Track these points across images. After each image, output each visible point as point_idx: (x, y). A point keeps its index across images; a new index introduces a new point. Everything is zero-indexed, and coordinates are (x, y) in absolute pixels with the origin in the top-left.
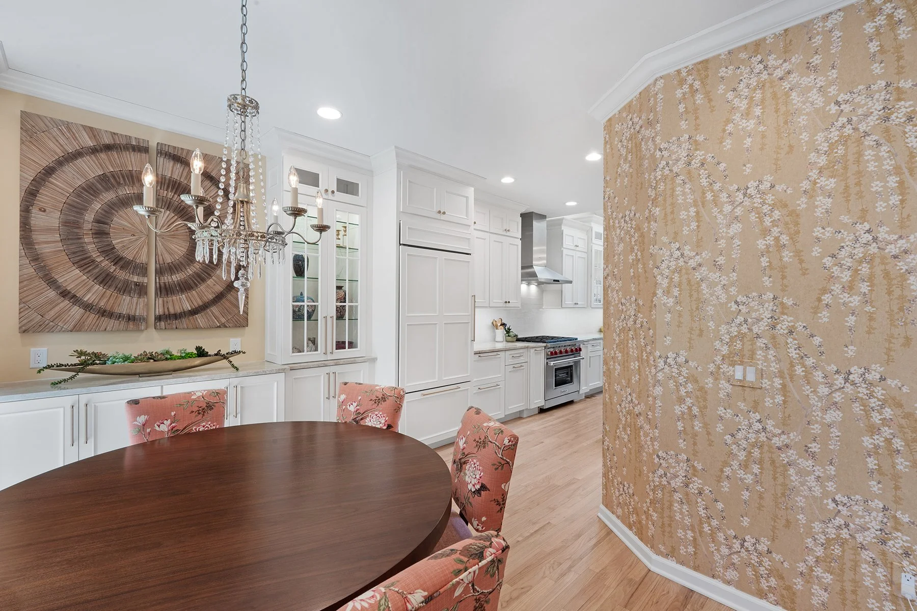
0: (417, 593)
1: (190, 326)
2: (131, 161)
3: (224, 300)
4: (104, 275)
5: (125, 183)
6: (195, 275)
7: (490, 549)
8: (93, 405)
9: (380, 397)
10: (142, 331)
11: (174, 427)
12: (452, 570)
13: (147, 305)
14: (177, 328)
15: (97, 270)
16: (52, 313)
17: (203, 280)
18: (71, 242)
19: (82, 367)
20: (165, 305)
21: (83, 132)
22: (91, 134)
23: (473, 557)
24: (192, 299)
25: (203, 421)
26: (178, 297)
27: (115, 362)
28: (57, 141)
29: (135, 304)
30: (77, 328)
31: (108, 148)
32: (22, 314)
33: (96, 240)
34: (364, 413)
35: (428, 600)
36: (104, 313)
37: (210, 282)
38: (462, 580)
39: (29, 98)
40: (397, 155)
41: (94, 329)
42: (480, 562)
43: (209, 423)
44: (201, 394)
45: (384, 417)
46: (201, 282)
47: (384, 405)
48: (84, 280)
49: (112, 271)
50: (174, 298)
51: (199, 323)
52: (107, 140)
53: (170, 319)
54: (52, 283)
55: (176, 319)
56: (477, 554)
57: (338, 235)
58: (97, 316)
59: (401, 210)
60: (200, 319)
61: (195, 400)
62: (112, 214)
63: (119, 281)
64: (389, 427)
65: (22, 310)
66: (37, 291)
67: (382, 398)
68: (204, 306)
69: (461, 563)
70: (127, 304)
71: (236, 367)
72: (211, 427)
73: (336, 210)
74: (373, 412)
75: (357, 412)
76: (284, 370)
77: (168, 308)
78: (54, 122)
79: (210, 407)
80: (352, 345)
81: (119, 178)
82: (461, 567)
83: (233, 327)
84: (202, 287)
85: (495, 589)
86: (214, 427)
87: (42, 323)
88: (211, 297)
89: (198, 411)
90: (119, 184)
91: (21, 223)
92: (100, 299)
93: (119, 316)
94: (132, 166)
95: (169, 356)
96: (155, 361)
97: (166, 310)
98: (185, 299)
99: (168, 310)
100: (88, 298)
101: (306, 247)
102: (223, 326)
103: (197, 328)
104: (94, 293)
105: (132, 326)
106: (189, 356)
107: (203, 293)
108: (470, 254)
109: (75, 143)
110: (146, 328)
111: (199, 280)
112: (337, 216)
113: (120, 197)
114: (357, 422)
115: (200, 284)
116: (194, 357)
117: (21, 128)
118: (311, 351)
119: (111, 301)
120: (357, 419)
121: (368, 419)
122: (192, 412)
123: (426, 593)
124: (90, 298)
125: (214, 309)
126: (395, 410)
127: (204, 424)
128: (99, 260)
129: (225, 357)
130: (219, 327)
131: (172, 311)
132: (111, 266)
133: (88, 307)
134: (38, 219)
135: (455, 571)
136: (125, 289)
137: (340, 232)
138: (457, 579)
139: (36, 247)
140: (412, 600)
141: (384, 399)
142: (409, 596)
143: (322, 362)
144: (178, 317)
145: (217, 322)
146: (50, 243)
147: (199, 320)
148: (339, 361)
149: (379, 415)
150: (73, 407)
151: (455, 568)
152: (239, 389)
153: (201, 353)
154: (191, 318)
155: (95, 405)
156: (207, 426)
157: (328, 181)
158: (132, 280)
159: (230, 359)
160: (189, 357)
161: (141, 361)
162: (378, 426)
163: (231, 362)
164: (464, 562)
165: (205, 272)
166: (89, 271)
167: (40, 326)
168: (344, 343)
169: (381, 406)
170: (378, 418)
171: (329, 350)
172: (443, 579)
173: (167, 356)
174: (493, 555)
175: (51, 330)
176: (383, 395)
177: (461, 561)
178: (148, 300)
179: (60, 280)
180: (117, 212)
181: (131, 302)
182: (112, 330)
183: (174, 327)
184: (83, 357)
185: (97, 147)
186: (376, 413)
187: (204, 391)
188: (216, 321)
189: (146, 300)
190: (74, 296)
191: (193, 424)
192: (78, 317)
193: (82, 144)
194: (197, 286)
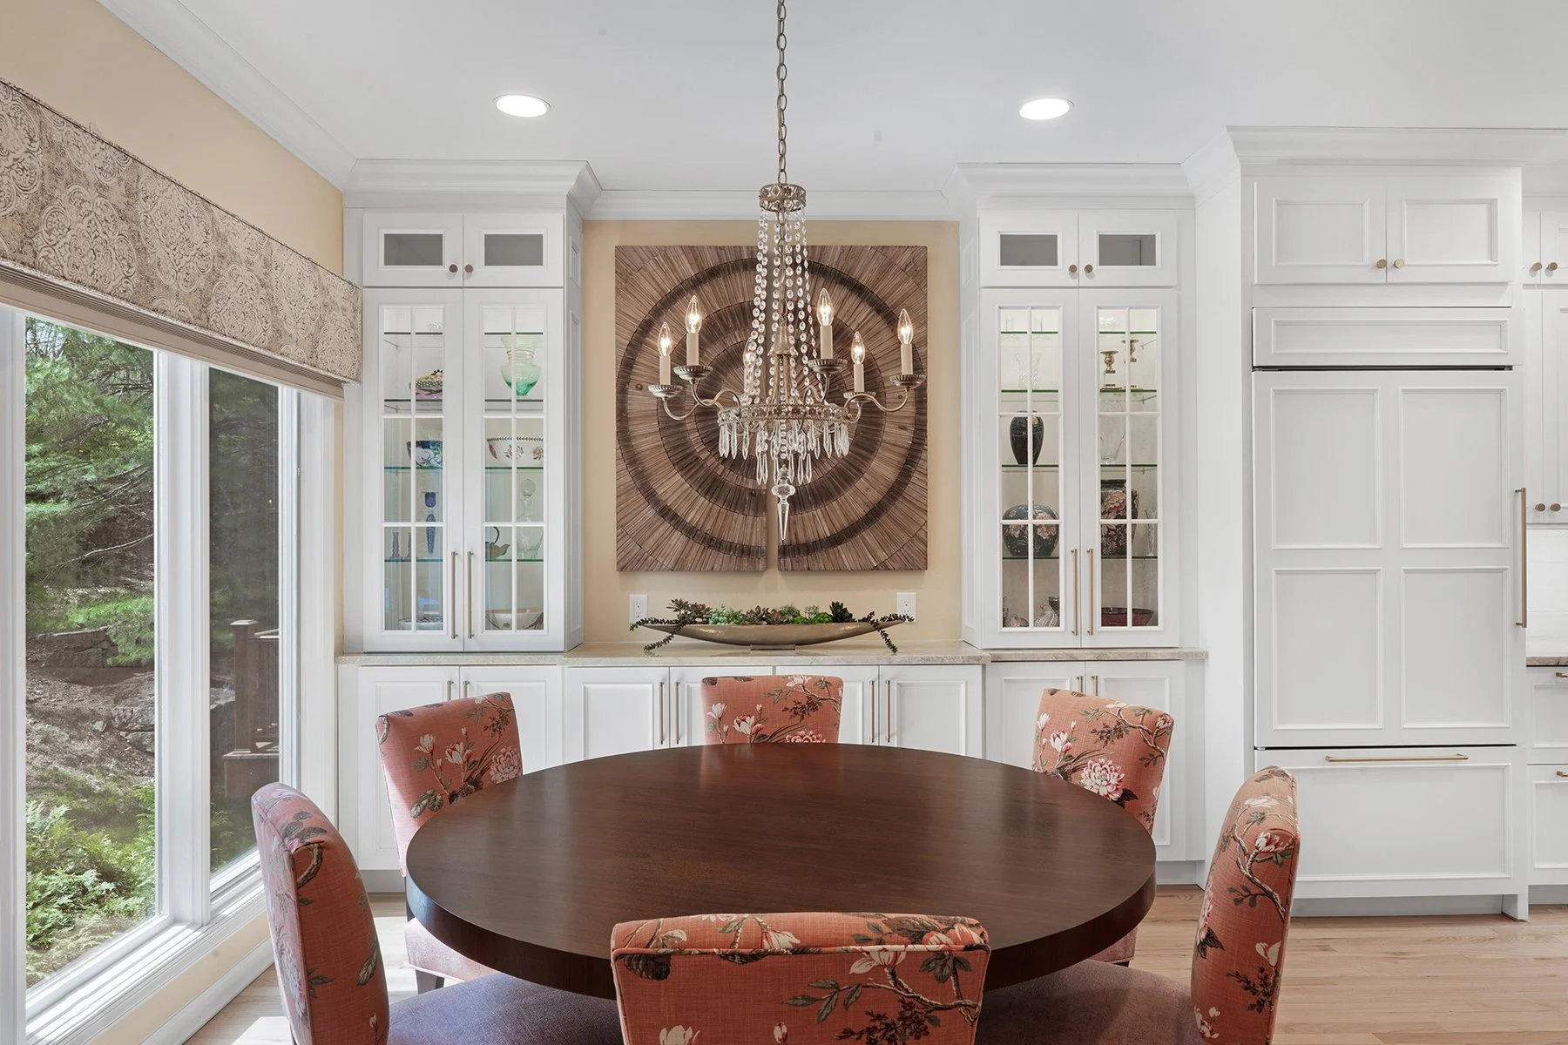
0: (784, 934)
1: (829, 566)
2: (742, 288)
3: (884, 517)
4: (710, 481)
5: (735, 325)
6: (836, 473)
7: (943, 937)
8: (686, 685)
9: (1112, 727)
10: (761, 573)
11: (758, 730)
12: (855, 932)
13: (768, 529)
14: (809, 569)
15: (701, 474)
16: (651, 541)
17: (849, 481)
18: (671, 431)
19: (678, 627)
20: (792, 527)
21: (683, 256)
22: (692, 259)
23: (901, 932)
24: (833, 517)
25: (802, 728)
26: (810, 514)
27: (718, 621)
28: (654, 279)
29: (750, 526)
30: (679, 566)
31: (713, 273)
32: (620, 544)
33: (700, 425)
34: (1079, 757)
35: (798, 951)
36: (713, 542)
37: (860, 483)
38: (868, 953)
39: (626, 224)
40: (1238, 146)
41: (701, 568)
42: (912, 944)
43: (811, 733)
44: (801, 681)
45: (1116, 771)
46: (846, 484)
47: (1118, 744)
48: (687, 490)
49: (719, 472)
50: (805, 515)
51: (842, 559)
52: (711, 261)
53: (799, 553)
54: (650, 496)
55: (808, 554)
56: (911, 931)
57: (1109, 363)
58: (702, 547)
59: (1256, 282)
60: (845, 554)
61: (791, 690)
62: (720, 379)
63: (727, 490)
64: (1127, 795)
65: (620, 537)
66: (634, 510)
67: (1115, 729)
68: (852, 530)
69: (876, 931)
70: (740, 528)
71: (894, 647)
72: (813, 739)
73: (1099, 308)
74: (1095, 758)
75: (1068, 757)
76: (979, 660)
77: (796, 534)
78: (650, 252)
79: (812, 705)
80: (1145, 617)
81: (728, 320)
82: (872, 935)
83: (900, 569)
84: (848, 494)
85: (950, 1008)
86: (819, 741)
87: (640, 557)
88: (861, 511)
89: (796, 708)
90: (727, 329)
91: (617, 408)
92: (705, 521)
93: (730, 548)
94: (743, 295)
95: (791, 618)
96: (769, 623)
97: (793, 537)
98: (821, 516)
99: (796, 538)
100: (692, 517)
101: (1029, 399)
102: (882, 568)
103: (840, 570)
104: (697, 510)
105: (746, 565)
106: (820, 619)
107: (850, 505)
108: (1510, 368)
109: (674, 278)
110: (767, 567)
111: (842, 480)
112: (1101, 319)
113: (729, 350)
114: (1066, 776)
115: (844, 487)
116: (827, 622)
117: (616, 272)
118: (1047, 625)
119: (720, 523)
120: (1067, 768)
121: (1086, 772)
122: (786, 709)
123: (797, 941)
124: (693, 518)
125: (868, 536)
126: (1142, 759)
127: (803, 732)
128: (703, 456)
129: (877, 627)
130: (876, 569)
131: (802, 539)
132: (718, 465)
133: (691, 532)
134: (636, 403)
135: (858, 935)
136: (737, 503)
137: (1115, 356)
138: (858, 948)
139: (633, 443)
140: (774, 939)
141: (1119, 731)
142: (771, 933)
143: (1066, 651)
144: (811, 549)
145: (873, 560)
146: (646, 437)
147: (843, 556)
148: (1106, 651)
149: (1106, 766)
150: (662, 684)
151: (861, 932)
152: (894, 687)
153: (840, 614)
154: (830, 551)
155: (688, 686)
156: (807, 736)
157: (1078, 246)
158: (746, 486)
159: (887, 630)
160: (820, 621)
161: (752, 623)
162: (1103, 792)
163: (886, 635)
164: (882, 932)
165: (852, 465)
166: (693, 475)
167: (638, 561)
168: (1123, 612)
169: (1112, 746)
170: (1104, 772)
171: (1085, 626)
172: (833, 936)
173: (788, 616)
174: (942, 946)
175: (650, 569)
176: (1119, 723)
177: (877, 928)
178: (767, 520)
179: (660, 492)
180: (726, 376)
181: (745, 524)
182: (720, 570)
183: (805, 566)
184: (683, 612)
185: (700, 276)
186: (1102, 760)
187: (808, 677)
188: (870, 556)
189: (765, 519)
190: (676, 515)
191: (787, 730)
192: (679, 547)
193: (683, 277)
194: (839, 492)
